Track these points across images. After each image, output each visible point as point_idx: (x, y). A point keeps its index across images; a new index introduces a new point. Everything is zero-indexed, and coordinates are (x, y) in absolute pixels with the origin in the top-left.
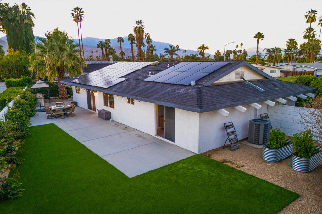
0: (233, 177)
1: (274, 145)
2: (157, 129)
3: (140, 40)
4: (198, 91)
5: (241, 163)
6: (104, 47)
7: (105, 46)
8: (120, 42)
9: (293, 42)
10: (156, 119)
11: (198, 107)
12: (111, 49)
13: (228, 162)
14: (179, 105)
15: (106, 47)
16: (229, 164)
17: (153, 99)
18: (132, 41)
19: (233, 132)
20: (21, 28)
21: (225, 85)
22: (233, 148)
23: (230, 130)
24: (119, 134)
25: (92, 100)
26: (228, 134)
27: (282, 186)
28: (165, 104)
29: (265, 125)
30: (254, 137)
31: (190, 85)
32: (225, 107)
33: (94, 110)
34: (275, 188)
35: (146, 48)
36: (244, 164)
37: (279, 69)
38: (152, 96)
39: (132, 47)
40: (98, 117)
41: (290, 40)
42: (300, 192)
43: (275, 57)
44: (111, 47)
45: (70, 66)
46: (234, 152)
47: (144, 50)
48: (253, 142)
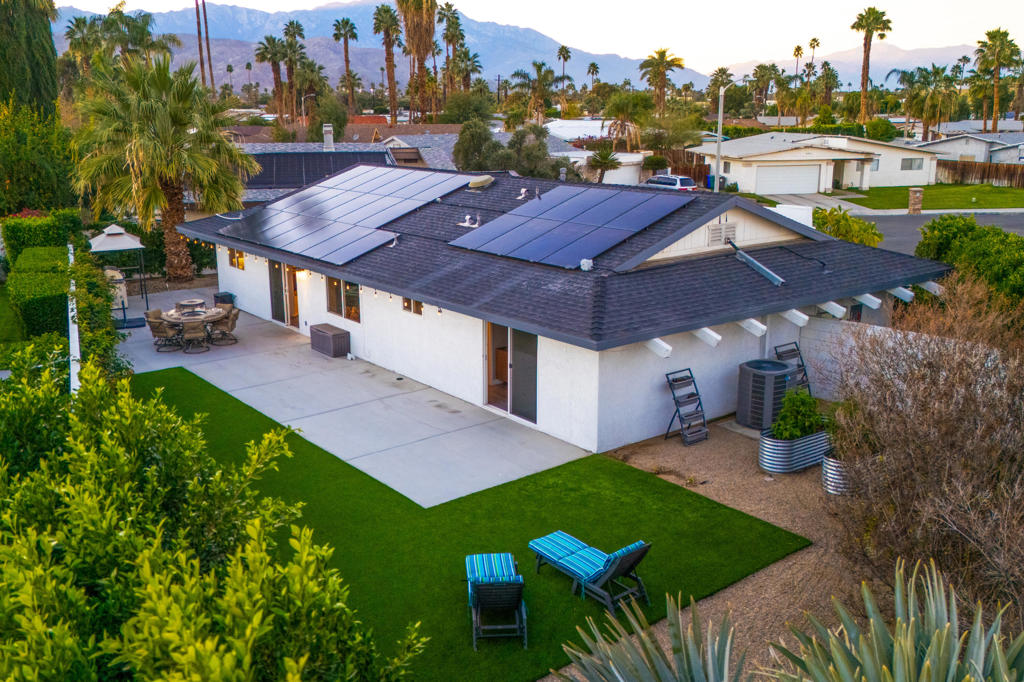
0: (671, 506)
1: (786, 429)
2: (489, 386)
3: (421, 36)
4: (599, 289)
5: (701, 476)
6: (282, 60)
7: (285, 56)
8: (342, 40)
9: (1002, 43)
10: (487, 358)
11: (592, 337)
12: (311, 66)
13: (670, 472)
14: (547, 329)
15: (290, 60)
16: (671, 479)
17: (479, 308)
18: (387, 34)
19: (691, 395)
20: (15, 28)
21: (675, 268)
22: (690, 438)
23: (682, 392)
24: (381, 399)
25: (287, 294)
26: (678, 403)
27: (782, 525)
28: (511, 324)
29: (776, 378)
30: (750, 409)
31: (578, 268)
32: (662, 334)
33: (292, 324)
34: (761, 529)
35: (440, 61)
36: (708, 477)
37: (933, 156)
38: (475, 298)
39: (390, 56)
40: (309, 346)
41: (992, 35)
42: (815, 536)
43: (928, 102)
44: (310, 60)
45: (205, 179)
46: (693, 448)
47: (435, 67)
48: (749, 423)
